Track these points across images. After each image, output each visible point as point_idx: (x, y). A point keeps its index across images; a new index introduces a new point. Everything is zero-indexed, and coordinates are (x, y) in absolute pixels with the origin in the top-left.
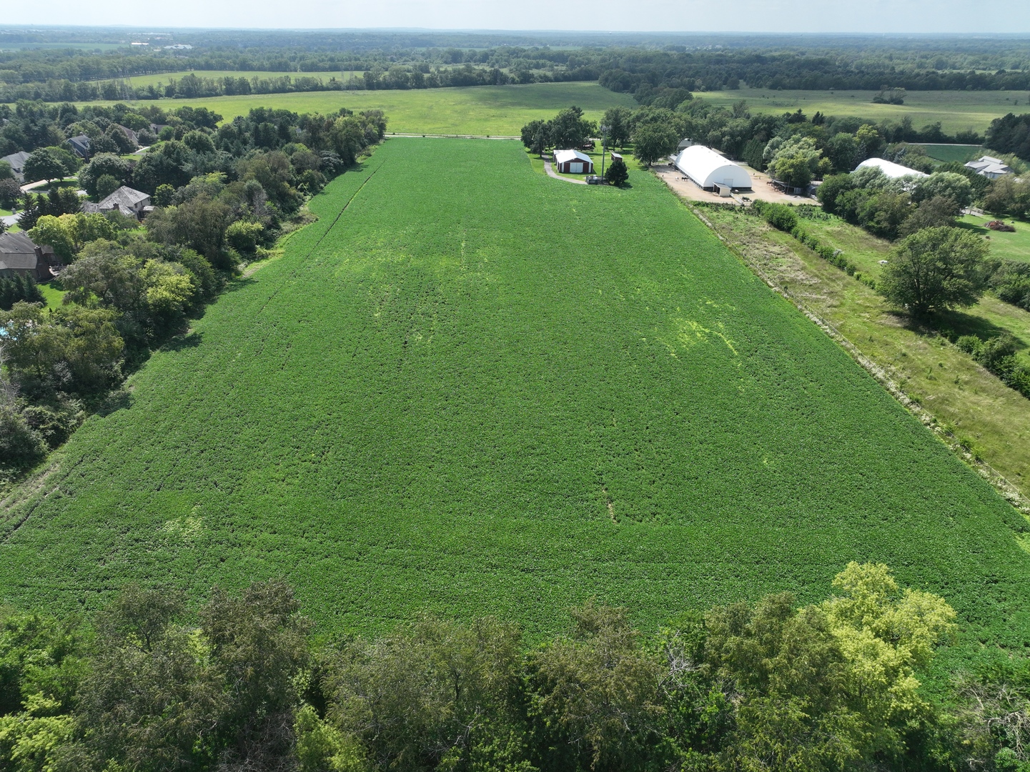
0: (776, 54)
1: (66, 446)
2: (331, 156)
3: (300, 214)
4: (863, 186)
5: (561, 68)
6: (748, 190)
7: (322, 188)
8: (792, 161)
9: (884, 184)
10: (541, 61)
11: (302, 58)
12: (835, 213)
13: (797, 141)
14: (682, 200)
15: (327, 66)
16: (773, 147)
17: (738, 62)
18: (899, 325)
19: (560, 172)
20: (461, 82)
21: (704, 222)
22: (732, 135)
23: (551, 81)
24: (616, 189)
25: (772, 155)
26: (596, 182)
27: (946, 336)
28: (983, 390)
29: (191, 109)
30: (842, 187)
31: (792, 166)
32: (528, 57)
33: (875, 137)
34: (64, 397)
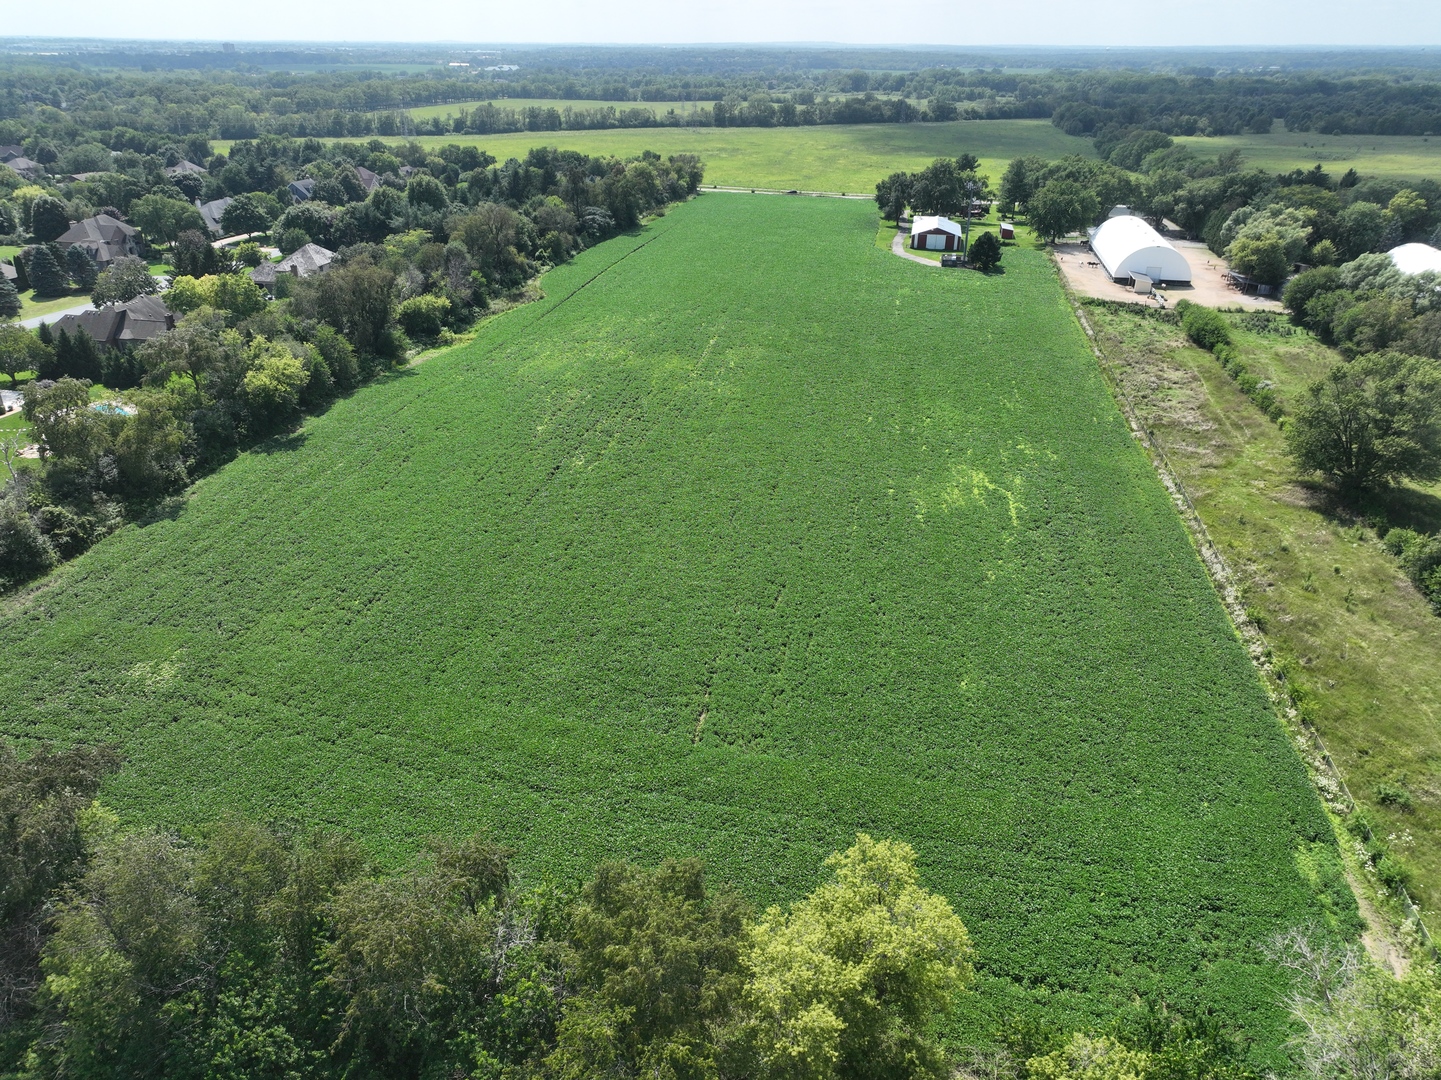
0: (1356, 79)
1: (80, 559)
2: (598, 214)
3: (524, 290)
4: (1355, 286)
5: (1004, 100)
6: (1185, 285)
7: (572, 256)
8: (1258, 243)
9: (1389, 285)
10: (978, 90)
11: (648, 83)
12: (1308, 326)
13: (1275, 214)
14: (1070, 297)
15: (676, 94)
16: (1237, 222)
17: (1287, 92)
18: (1302, 503)
19: (912, 247)
20: (849, 116)
21: (1084, 329)
22: (1191, 201)
23: (981, 118)
24: (979, 275)
25: (1233, 234)
26: (954, 264)
27: (1372, 526)
28: (1387, 615)
29: (458, 148)
30: (1320, 286)
31: (1257, 251)
32: (962, 83)
33: (1420, 210)
34: (102, 498)
